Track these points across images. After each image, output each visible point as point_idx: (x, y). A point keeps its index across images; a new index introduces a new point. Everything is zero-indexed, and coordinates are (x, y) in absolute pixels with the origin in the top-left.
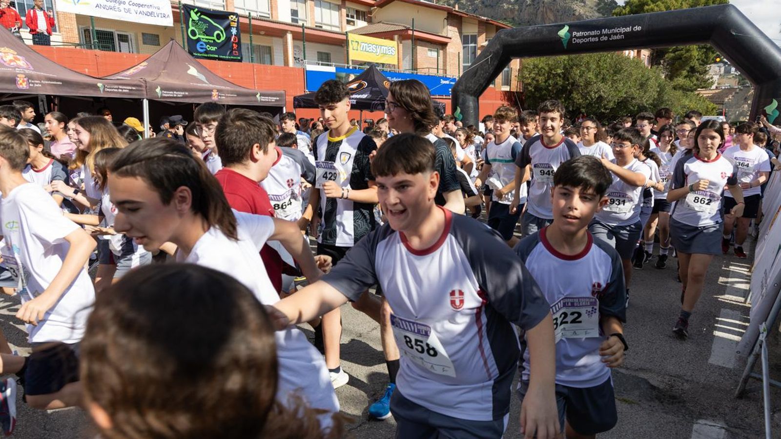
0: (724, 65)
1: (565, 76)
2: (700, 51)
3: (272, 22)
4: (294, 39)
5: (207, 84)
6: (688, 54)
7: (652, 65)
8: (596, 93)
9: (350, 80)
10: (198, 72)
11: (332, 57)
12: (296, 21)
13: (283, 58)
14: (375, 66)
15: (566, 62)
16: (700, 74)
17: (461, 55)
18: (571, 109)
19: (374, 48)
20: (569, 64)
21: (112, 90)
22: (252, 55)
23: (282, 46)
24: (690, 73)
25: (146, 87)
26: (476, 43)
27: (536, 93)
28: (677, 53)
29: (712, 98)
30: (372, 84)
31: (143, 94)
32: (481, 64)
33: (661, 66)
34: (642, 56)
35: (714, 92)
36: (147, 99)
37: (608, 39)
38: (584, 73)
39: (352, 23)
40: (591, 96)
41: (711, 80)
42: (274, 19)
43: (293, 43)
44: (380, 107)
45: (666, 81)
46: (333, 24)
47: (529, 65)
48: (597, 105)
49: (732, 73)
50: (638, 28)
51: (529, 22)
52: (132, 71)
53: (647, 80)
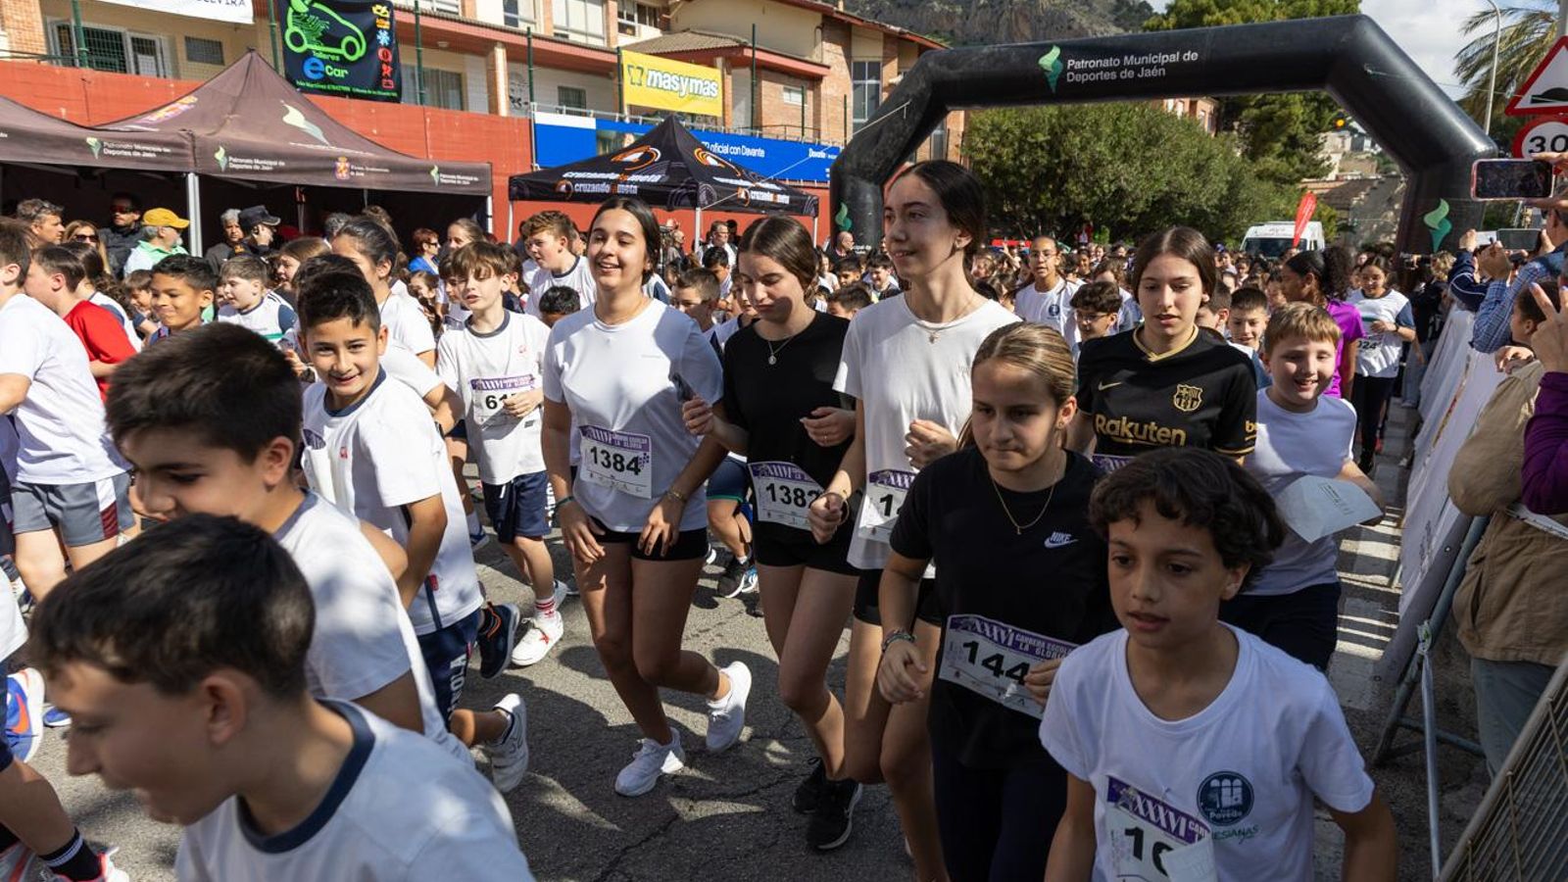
0: (1352, 135)
1: (1053, 147)
2: (1306, 105)
3: (463, 22)
4: (510, 59)
5: (323, 144)
6: (1285, 111)
7: (1218, 131)
8: (1111, 182)
9: (626, 145)
10: (306, 119)
11: (588, 98)
12: (514, 22)
13: (486, 96)
14: (677, 119)
15: (1054, 120)
16: (1308, 151)
17: (850, 101)
18: (1063, 214)
19: (676, 83)
20: (1060, 125)
21: (119, 153)
22: (421, 88)
23: (485, 72)
24: (1288, 149)
25: (194, 147)
26: (878, 78)
27: (997, 180)
28: (1263, 108)
29: (1327, 198)
30: (671, 153)
31: (187, 164)
32: (889, 119)
33: (1235, 133)
34: (1200, 113)
35: (1332, 185)
36: (196, 174)
37: (1136, 75)
38: (1089, 143)
39: (629, 31)
40: (1101, 188)
41: (1327, 163)
42: (468, 17)
43: (508, 67)
44: (686, 201)
45: (1243, 161)
46: (591, 30)
47: (982, 123)
48: (1114, 207)
49: (1365, 149)
50: (1191, 56)
51: (982, 39)
52: (162, 114)
53: (1208, 159)
